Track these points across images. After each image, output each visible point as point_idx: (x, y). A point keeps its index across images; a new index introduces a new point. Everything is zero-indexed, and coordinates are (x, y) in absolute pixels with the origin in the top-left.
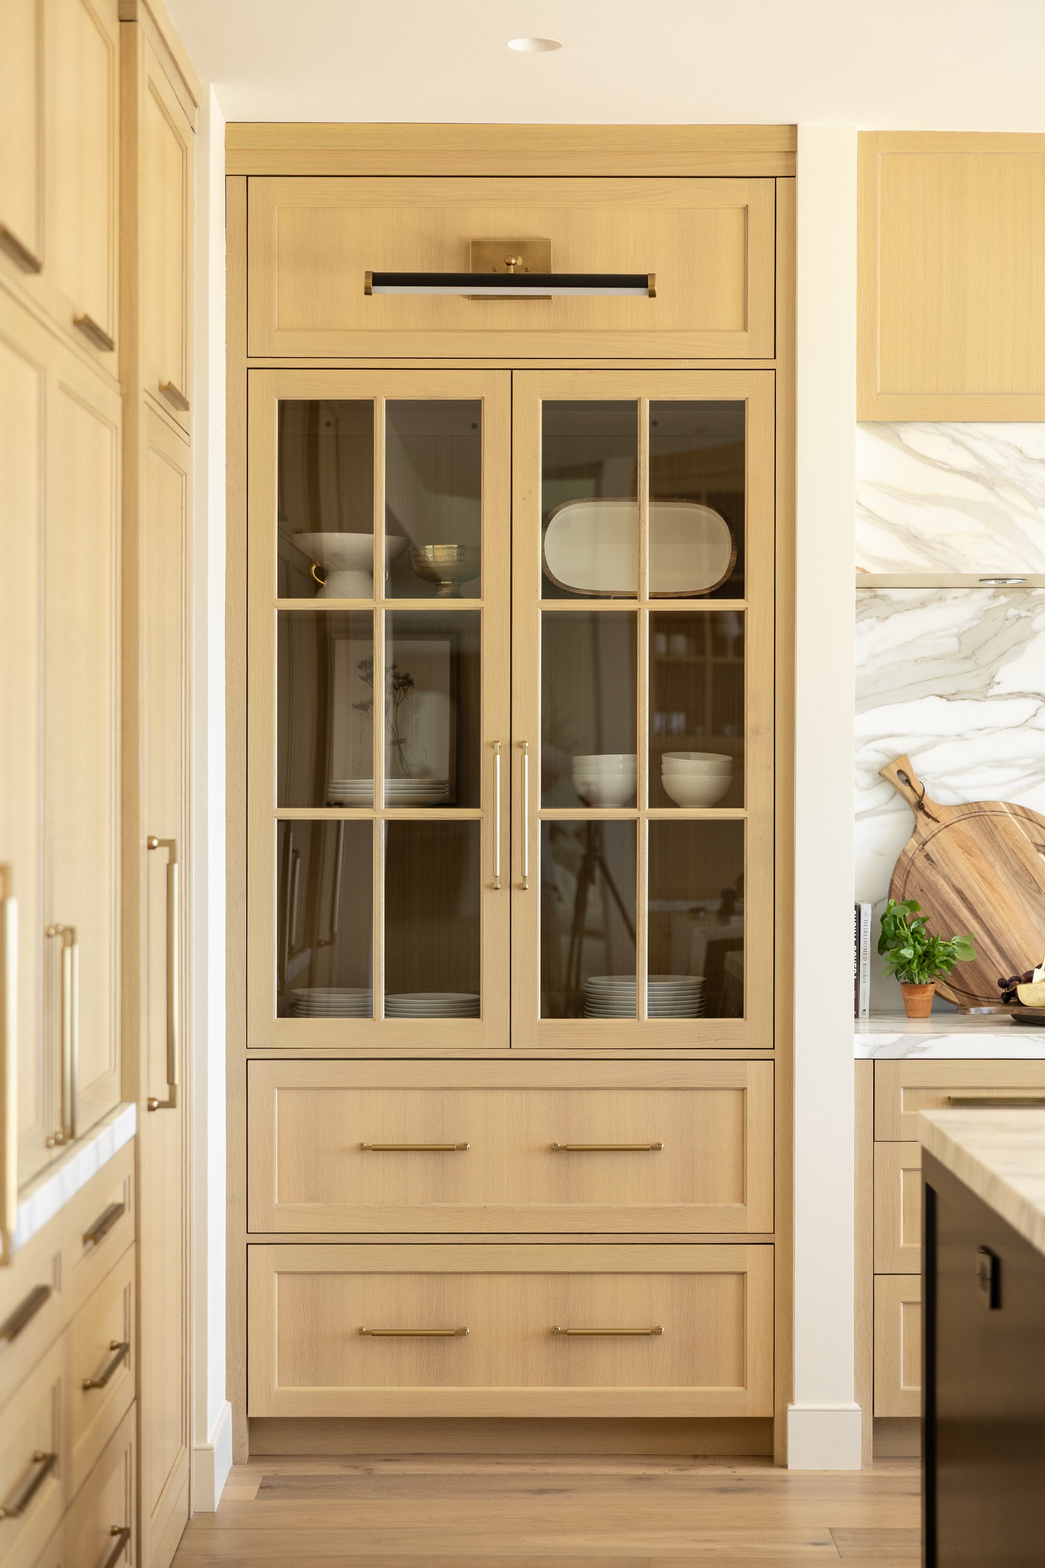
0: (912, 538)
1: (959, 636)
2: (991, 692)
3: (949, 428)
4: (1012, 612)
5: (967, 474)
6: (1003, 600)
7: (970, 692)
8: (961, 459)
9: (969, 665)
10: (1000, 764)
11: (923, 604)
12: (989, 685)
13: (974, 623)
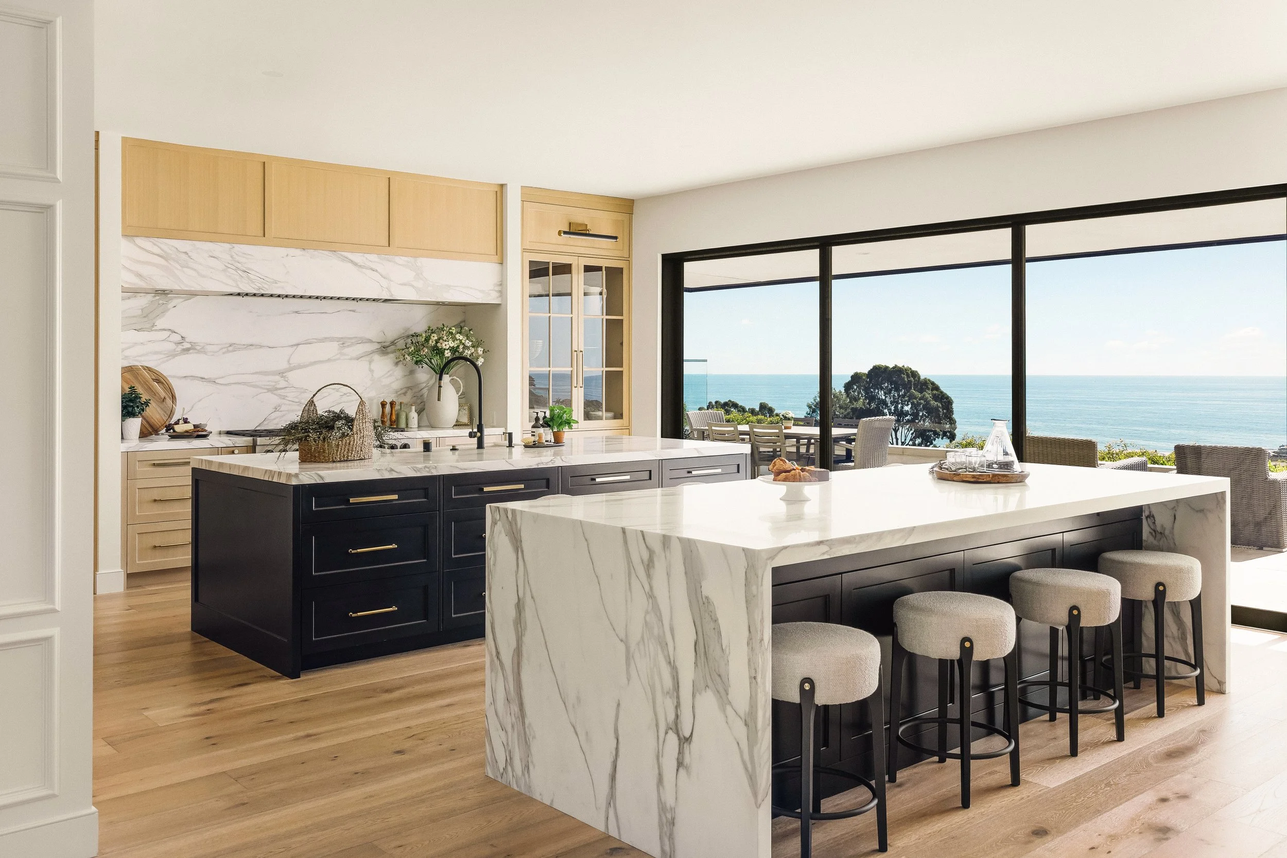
0: (139, 275)
1: (142, 310)
2: (153, 329)
3: (152, 240)
4: (161, 302)
5: (158, 255)
6: (158, 298)
7: (146, 328)
8: (156, 250)
9: (146, 319)
10: (156, 353)
11: (129, 298)
12: (153, 326)
13: (148, 305)
